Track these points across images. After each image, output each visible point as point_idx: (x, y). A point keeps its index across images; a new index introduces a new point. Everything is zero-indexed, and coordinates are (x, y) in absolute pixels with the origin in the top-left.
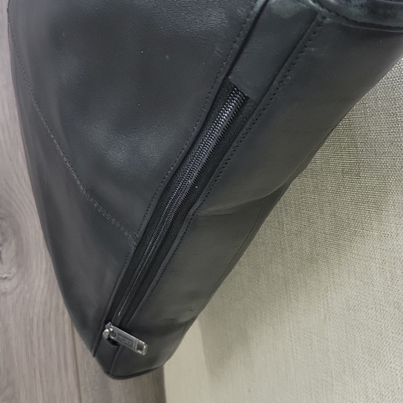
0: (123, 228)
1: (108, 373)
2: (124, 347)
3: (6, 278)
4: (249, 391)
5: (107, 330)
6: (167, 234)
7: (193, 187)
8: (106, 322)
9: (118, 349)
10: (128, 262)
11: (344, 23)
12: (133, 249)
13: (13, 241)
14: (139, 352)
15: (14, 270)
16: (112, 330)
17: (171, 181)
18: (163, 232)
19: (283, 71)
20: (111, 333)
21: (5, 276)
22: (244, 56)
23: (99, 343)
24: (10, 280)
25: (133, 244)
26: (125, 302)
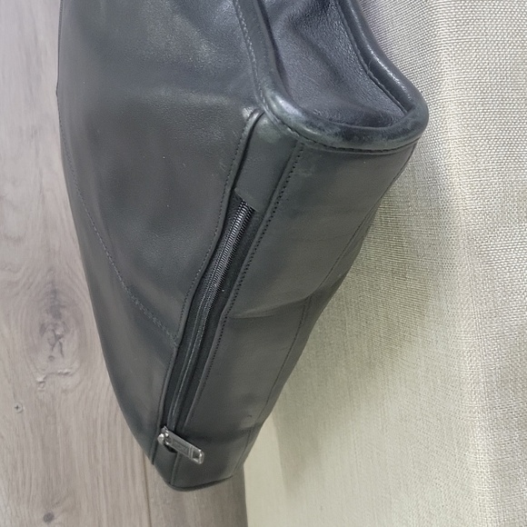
0: (164, 328)
1: (169, 483)
2: (181, 455)
3: (67, 374)
4: (321, 509)
5: (162, 435)
6: (204, 335)
7: (219, 290)
8: (162, 427)
9: (176, 456)
10: (172, 364)
11: (323, 149)
12: (175, 350)
13: (76, 332)
14: (196, 460)
15: (76, 365)
16: (167, 435)
17: (200, 283)
18: (200, 333)
19: (279, 188)
20: (167, 438)
21: (66, 371)
22: (244, 171)
23: (156, 449)
24: (72, 375)
25: (174, 345)
26: (175, 405)
